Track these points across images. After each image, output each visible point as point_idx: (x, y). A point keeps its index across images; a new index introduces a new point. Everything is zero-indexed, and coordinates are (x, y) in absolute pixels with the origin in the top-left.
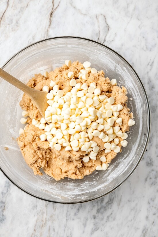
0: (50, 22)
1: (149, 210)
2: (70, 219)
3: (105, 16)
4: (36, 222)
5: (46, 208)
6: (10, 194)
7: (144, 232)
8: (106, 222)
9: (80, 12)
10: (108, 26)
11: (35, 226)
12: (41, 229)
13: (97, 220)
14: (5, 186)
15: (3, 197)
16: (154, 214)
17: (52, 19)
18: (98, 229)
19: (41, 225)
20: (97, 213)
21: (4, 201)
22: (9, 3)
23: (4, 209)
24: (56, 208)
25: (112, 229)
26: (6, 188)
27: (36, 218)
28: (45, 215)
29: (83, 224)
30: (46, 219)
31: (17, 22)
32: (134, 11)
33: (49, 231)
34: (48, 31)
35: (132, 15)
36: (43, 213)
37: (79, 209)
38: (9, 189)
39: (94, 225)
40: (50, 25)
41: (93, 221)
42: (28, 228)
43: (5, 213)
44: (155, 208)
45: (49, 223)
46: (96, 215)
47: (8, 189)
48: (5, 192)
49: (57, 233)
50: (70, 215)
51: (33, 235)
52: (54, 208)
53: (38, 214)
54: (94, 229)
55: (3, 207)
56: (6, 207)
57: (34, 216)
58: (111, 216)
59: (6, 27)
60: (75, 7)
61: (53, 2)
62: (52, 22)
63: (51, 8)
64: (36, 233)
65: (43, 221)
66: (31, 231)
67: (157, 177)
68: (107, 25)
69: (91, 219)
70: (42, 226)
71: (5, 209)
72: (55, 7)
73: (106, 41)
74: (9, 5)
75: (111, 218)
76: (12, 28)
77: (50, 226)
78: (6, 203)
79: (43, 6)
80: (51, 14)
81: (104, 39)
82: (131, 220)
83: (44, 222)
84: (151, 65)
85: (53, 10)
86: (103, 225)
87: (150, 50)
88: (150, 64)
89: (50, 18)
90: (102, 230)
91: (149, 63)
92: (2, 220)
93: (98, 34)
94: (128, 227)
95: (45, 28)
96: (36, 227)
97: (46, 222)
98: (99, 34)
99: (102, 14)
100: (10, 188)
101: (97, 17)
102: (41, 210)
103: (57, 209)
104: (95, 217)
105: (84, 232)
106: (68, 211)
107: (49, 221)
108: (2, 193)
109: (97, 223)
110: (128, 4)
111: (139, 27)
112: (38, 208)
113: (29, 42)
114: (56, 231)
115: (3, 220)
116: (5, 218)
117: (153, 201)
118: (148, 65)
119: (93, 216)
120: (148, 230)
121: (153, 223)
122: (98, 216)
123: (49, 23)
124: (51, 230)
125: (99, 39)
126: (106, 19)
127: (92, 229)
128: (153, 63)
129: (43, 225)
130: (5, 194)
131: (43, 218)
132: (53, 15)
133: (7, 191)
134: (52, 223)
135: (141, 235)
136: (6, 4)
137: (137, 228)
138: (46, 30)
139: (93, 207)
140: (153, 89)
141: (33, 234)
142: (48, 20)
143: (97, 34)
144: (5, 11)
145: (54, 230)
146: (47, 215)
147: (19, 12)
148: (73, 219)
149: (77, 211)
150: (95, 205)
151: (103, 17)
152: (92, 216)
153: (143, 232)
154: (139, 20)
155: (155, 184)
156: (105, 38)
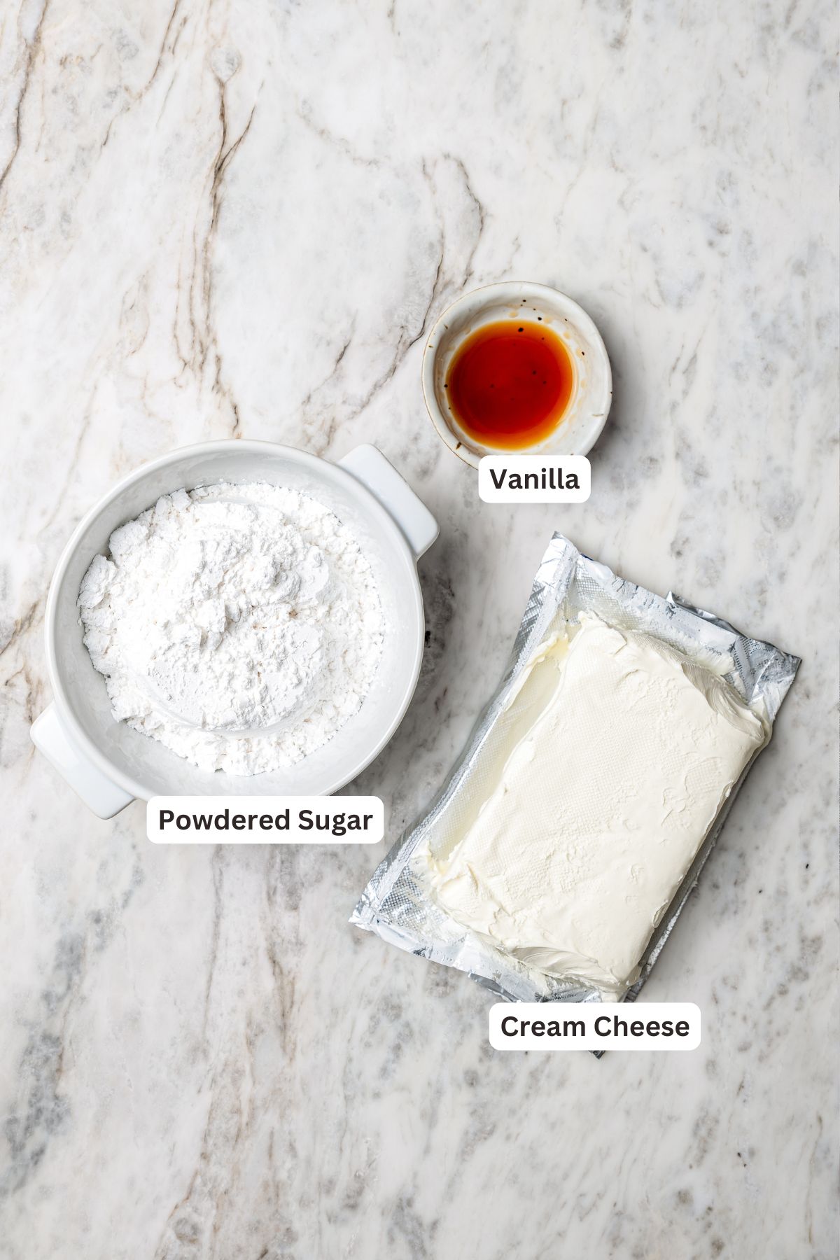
0: (216, 204)
1: (719, 1032)
2: (363, 1094)
3: (461, 165)
4: (211, 1118)
5: (251, 1052)
6: (83, 999)
7: (703, 1132)
8: (527, 1096)
9: (347, 151)
10: (481, 208)
11: (206, 1136)
12: (234, 1148)
13: (484, 1092)
14: (59, 966)
15: (52, 1013)
16: (744, 1048)
17: (221, 190)
18: (491, 1133)
19: (233, 1131)
20: (481, 1060)
21: (56, 1032)
22: (22, 130)
23: (59, 1070)
24: (294, 1050)
25: (553, 1126)
26: (63, 973)
27: (207, 1098)
28: (246, 1086)
29: (423, 1115)
30: (251, 1101)
31: (65, 217)
32: (594, 129)
33: (270, 1155)
34: (206, 246)
35: (585, 151)
36: (238, 1075)
37: (397, 1048)
38: (76, 978)
39: (473, 1113)
40: (214, 221)
41: (466, 1095)
42: (172, 1150)
43: (64, 1087)
44: (745, 1019)
45: (268, 1120)
46: (481, 1069)
47: (70, 979)
48: (60, 989)
49: (309, 1162)
50: (359, 1075)
51: (199, 1181)
52: (284, 1048)
53: (214, 1081)
54: (476, 1134)
55: (54, 1058)
56: (65, 1058)
57: (199, 1091)
58: (546, 1071)
59: (15, 240)
60: (322, 132)
61: (222, 115)
62: (225, 204)
63: (217, 140)
64: (213, 1169)
65: (238, 1111)
66: (190, 1162)
67: (744, 881)
68: (476, 201)
69: (459, 1086)
70: (238, 1136)
71: (64, 1068)
72: (232, 138)
73: (476, 275)
74: (24, 141)
75: (548, 1076)
76: (45, 245)
77: (272, 1134)
78: (66, 1043)
79: (178, 136)
80: (219, 168)
81: (463, 267)
82: (640, 1083)
83: (245, 1119)
84: (686, 372)
85: (225, 151)
86: (513, 1112)
87: (679, 305)
88: (683, 365)
89: (215, 187)
90: (508, 1138)
91: (678, 359)
92: (52, 1121)
93: (438, 248)
94: (628, 1113)
95: (195, 235)
96: (211, 1142)
97: (252, 1116)
98: (442, 245)
99: (447, 156)
100: (79, 972)
101: (429, 170)
102: (226, 1065)
103: (298, 1054)
104: (472, 1080)
105: (427, 1150)
106: (350, 1060)
107: (266, 1111)
108: (47, 997)
109: (484, 1105)
110: (564, 102)
111: (621, 202)
112: (212, 1055)
113: (124, 302)
114: (302, 1153)
115: (60, 1118)
116: (68, 1111)
117: (735, 988)
118: (674, 368)
119: (466, 1073)
120: (717, 1121)
121: (741, 1087)
122: (487, 1074)
123: (210, 213)
124: (281, 1153)
125: (444, 268)
126: (466, 175)
127: (467, 1133)
128: (694, 359)
129: (239, 1130)
130: (60, 999)
131: (238, 1097)
132: (228, 174)
133: (69, 987)
134: (282, 1116)
135: (690, 1147)
136: (11, 136)
137: (670, 1118)
138: (200, 246)
139: (463, 1031)
140: (702, 481)
141: (196, 1174)
142: (207, 199)
143: (431, 246)
144: (9, 168)
145: (292, 1148)
146: (254, 1082)
147: (73, 169)
148: (377, 1095)
149: (392, 1057)
150: (471, 1026)
151: (454, 167)
152: (461, 1077)
153: (695, 1133)
154: (616, 169)
155: (735, 912)
156: (469, 265)
